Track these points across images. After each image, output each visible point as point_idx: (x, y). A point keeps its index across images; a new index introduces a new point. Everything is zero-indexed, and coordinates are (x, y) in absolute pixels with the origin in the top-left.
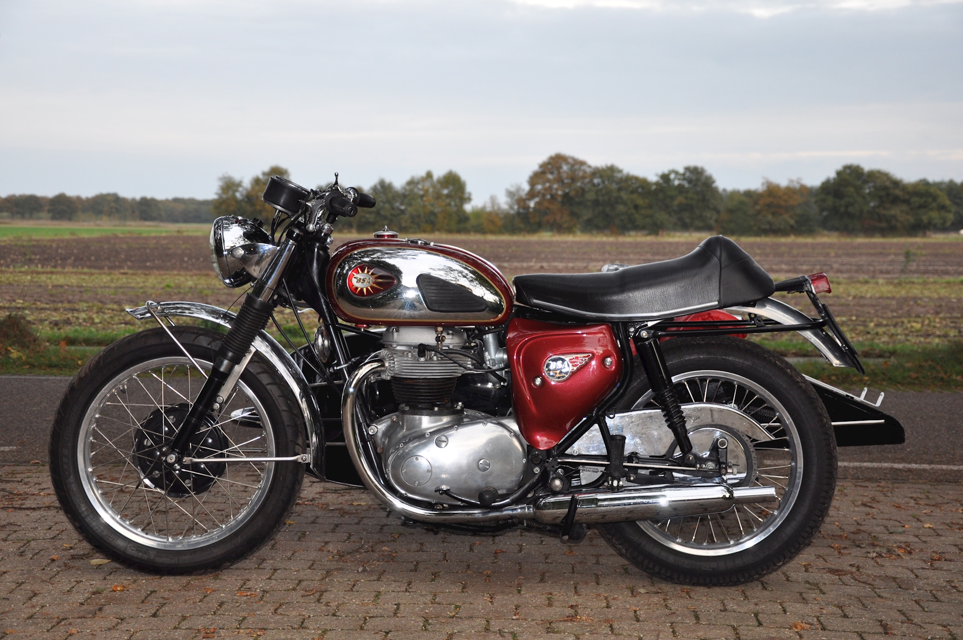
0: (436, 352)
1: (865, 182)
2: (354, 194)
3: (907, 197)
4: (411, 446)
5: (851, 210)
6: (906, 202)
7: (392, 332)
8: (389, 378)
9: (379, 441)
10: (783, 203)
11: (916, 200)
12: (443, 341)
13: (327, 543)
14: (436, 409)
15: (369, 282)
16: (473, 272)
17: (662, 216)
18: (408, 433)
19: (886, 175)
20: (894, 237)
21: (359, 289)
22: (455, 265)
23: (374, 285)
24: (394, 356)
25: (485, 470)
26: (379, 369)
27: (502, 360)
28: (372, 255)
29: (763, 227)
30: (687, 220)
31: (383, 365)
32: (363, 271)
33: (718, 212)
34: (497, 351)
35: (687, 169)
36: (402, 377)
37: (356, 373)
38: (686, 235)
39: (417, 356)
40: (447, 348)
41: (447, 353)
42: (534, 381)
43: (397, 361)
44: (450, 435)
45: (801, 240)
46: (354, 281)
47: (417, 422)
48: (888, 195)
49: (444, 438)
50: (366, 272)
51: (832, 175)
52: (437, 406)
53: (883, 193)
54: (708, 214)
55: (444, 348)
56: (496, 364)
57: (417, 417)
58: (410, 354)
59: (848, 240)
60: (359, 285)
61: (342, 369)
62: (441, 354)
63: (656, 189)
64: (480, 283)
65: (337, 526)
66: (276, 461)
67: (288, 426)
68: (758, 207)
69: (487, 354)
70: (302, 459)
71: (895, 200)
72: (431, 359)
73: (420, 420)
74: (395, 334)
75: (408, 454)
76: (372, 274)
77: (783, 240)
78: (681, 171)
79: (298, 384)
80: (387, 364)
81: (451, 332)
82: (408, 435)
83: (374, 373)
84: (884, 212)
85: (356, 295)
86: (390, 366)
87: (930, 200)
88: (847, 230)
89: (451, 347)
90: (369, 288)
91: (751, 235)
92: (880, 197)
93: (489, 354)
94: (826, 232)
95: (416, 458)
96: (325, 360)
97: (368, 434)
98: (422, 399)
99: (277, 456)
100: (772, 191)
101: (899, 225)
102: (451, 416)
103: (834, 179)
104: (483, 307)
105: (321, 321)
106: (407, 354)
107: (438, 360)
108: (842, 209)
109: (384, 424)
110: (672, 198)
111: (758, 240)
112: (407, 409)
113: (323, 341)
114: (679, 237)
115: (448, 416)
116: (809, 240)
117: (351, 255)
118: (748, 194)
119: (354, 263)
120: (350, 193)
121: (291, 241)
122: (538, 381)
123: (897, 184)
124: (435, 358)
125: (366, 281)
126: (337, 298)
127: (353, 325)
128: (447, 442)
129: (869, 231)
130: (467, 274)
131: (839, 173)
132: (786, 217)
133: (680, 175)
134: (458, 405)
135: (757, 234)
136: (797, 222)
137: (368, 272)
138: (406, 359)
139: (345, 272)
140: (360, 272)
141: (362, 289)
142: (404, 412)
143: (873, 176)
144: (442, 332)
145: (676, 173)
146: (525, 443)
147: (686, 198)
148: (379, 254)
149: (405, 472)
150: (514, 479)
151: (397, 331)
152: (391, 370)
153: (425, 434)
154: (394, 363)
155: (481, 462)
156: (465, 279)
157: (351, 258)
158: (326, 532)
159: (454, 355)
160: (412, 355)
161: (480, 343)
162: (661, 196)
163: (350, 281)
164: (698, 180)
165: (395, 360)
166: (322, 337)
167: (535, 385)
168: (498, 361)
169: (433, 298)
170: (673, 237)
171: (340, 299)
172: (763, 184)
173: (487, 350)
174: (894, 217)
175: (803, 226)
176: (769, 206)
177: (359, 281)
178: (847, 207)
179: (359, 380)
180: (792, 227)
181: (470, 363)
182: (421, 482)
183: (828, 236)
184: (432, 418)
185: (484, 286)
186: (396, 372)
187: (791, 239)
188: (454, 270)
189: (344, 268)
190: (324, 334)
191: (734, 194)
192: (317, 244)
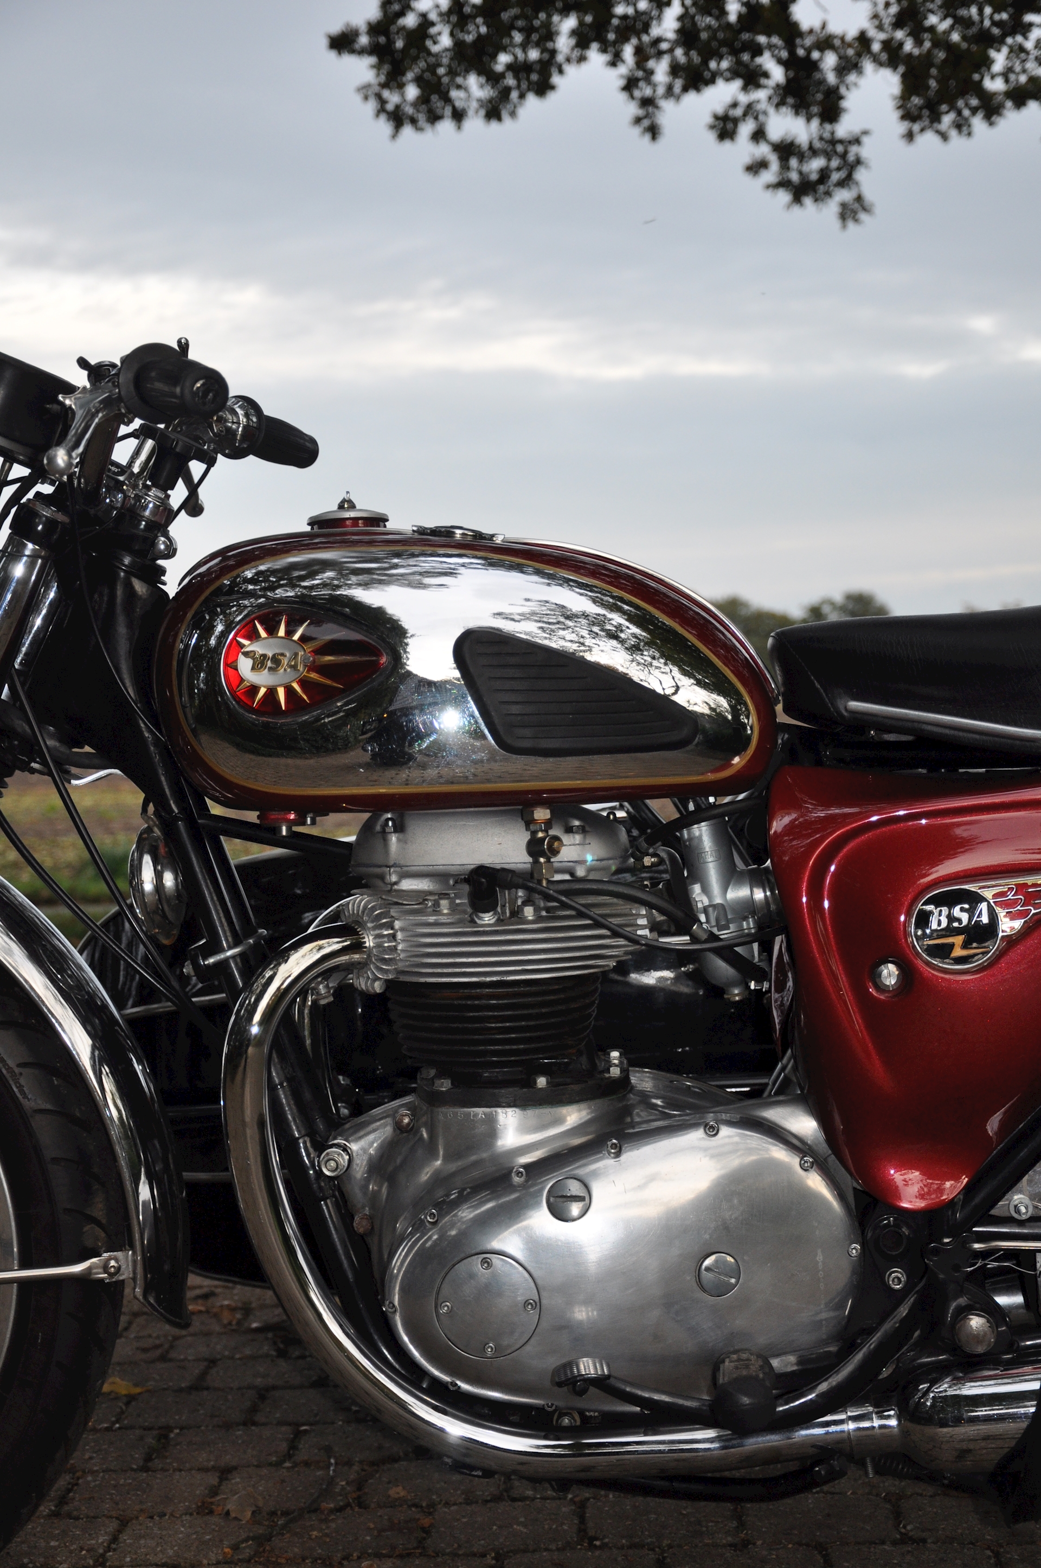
0: (529, 890)
2: (247, 415)
4: (467, 1214)
7: (384, 833)
8: (378, 987)
9: (357, 1195)
12: (555, 852)
13: (225, 1473)
14: (542, 1082)
15: (294, 667)
16: (638, 619)
18: (453, 1167)
21: (263, 691)
22: (577, 601)
23: (313, 675)
24: (393, 912)
25: (721, 1290)
26: (344, 959)
27: (748, 908)
28: (303, 578)
31: (357, 946)
32: (272, 631)
34: (731, 876)
36: (422, 980)
37: (268, 974)
39: (469, 910)
40: (567, 877)
41: (567, 893)
42: (875, 977)
43: (402, 929)
44: (595, 1174)
46: (244, 665)
47: (481, 1129)
49: (574, 1188)
50: (282, 632)
52: (544, 1070)
55: (558, 877)
56: (728, 922)
57: (480, 1112)
58: (444, 903)
60: (262, 680)
61: (224, 964)
62: (548, 898)
64: (663, 655)
65: (263, 1394)
66: (21, 1282)
67: (55, 1160)
69: (697, 889)
70: (105, 1268)
72: (516, 914)
73: (491, 1122)
74: (394, 839)
75: (457, 1243)
76: (303, 639)
79: (85, 1022)
80: (369, 942)
81: (577, 823)
82: (453, 1175)
83: (326, 974)
85: (253, 711)
86: (379, 946)
89: (580, 872)
90: (296, 686)
93: (706, 890)
95: (484, 1261)
96: (168, 936)
97: (320, 1173)
98: (495, 1053)
99: (24, 1266)
102: (593, 1104)
104: (685, 732)
105: (151, 808)
106: (436, 904)
107: (539, 919)
109: (371, 1137)
112: (445, 1085)
113: (159, 876)
115: (583, 1105)
117: (234, 583)
119: (241, 609)
120: (236, 414)
121: (30, 546)
122: (890, 974)
124: (529, 912)
125: (285, 661)
126: (194, 731)
127: (252, 816)
128: (586, 1199)
130: (619, 628)
134: (609, 1064)
137: (289, 633)
138: (432, 919)
139: (213, 642)
140: (263, 634)
141: (272, 692)
142: (435, 1099)
144: (548, 824)
145: (832, 603)
146: (849, 1183)
148: (330, 574)
149: (451, 1311)
150: (824, 1315)
151: (400, 828)
152: (385, 961)
153: (510, 1171)
154: (394, 937)
155: (708, 1262)
156: (614, 643)
157: (235, 591)
158: (227, 1426)
159: (591, 900)
160: (454, 908)
161: (670, 854)
163: (232, 666)
165: (397, 924)
166: (155, 862)
167: (880, 988)
168: (734, 911)
169: (515, 709)
171: (204, 738)
173: (697, 876)
177: (259, 663)
179: (281, 995)
181: (642, 922)
182: (505, 1342)
184: (530, 1112)
185: (675, 663)
186: (400, 965)
188: (576, 616)
189: (211, 628)
190: (162, 850)
192: (127, 561)
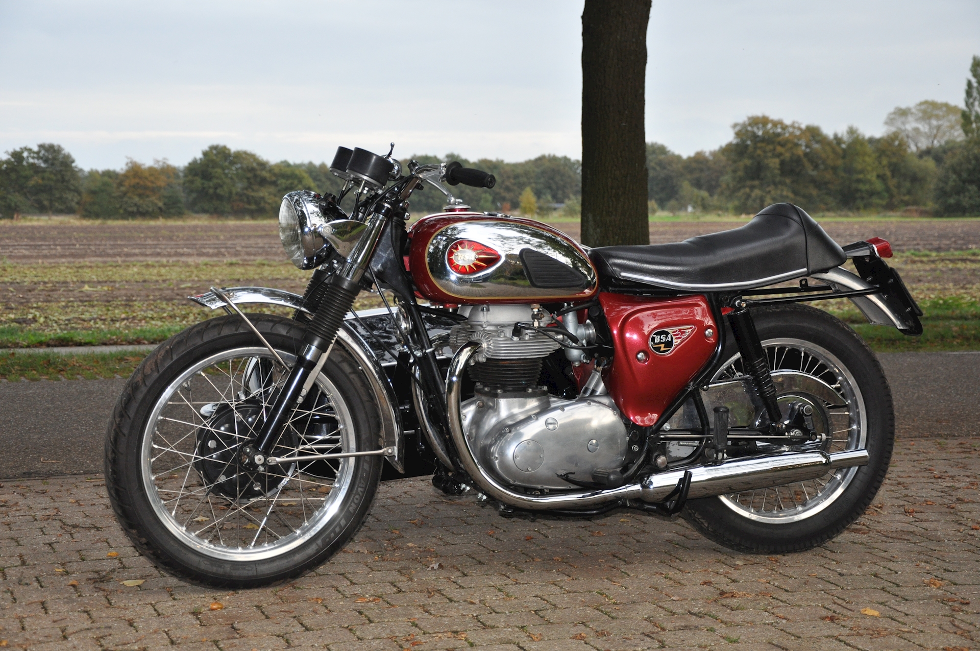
1: (232, 163)
3: (274, 179)
5: (219, 191)
6: (274, 183)
10: (149, 184)
11: (282, 182)
17: (16, 198)
19: (253, 156)
20: (264, 219)
25: (594, 450)
29: (130, 209)
30: (46, 203)
33: (79, 193)
35: (41, 146)
38: (44, 218)
39: (511, 336)
42: (638, 357)
45: (171, 223)
48: (255, 176)
51: (199, 156)
53: (250, 175)
54: (69, 196)
59: (219, 223)
63: (6, 168)
68: (123, 189)
70: (387, 452)
71: (263, 182)
77: (152, 223)
78: (35, 149)
84: (253, 194)
86: (486, 347)
87: (296, 182)
88: (218, 213)
91: (117, 219)
92: (248, 179)
94: (195, 215)
100: (135, 171)
101: (267, 207)
103: (201, 159)
108: (211, 191)
110: (27, 178)
111: (125, 223)
114: (38, 220)
116: (180, 223)
118: (108, 174)
122: (642, 356)
123: (263, 165)
129: (239, 213)
131: (205, 154)
132: (153, 198)
133: (34, 153)
135: (124, 218)
136: (165, 204)
143: (240, 156)
145: (30, 150)
147: (43, 179)
149: (518, 458)
150: (619, 458)
152: (488, 352)
155: (591, 442)
162: (13, 176)
164: (54, 159)
167: (639, 360)
170: (31, 220)
172: (127, 164)
174: (263, 198)
175: (171, 209)
176: (135, 187)
178: (216, 188)
180: (160, 209)
182: (534, 467)
183: (199, 219)
186: (492, 353)
187: (160, 222)
191: (93, 174)
